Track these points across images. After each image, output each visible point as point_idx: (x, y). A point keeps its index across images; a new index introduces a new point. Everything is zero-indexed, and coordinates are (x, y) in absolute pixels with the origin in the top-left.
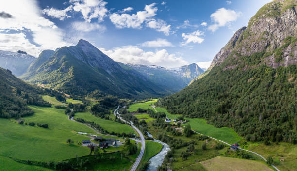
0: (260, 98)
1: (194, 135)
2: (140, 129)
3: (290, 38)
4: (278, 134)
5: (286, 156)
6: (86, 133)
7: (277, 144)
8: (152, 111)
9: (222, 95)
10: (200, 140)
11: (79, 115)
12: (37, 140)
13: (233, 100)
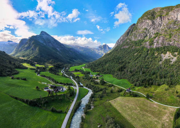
0: (141, 63)
1: (105, 84)
2: (76, 81)
3: (158, 33)
4: (151, 81)
5: (155, 92)
6: (46, 83)
7: (150, 86)
8: (82, 70)
9: (121, 62)
10: (109, 87)
11: (42, 73)
12: (20, 86)
13: (126, 64)
